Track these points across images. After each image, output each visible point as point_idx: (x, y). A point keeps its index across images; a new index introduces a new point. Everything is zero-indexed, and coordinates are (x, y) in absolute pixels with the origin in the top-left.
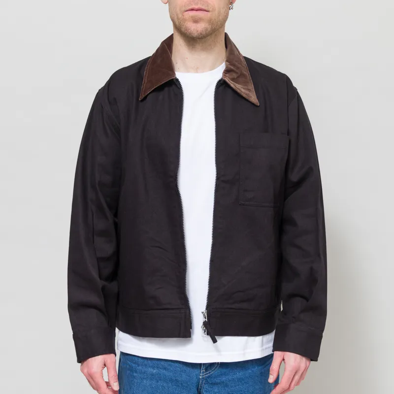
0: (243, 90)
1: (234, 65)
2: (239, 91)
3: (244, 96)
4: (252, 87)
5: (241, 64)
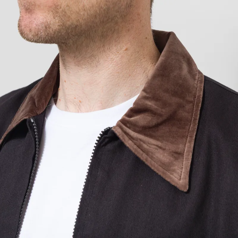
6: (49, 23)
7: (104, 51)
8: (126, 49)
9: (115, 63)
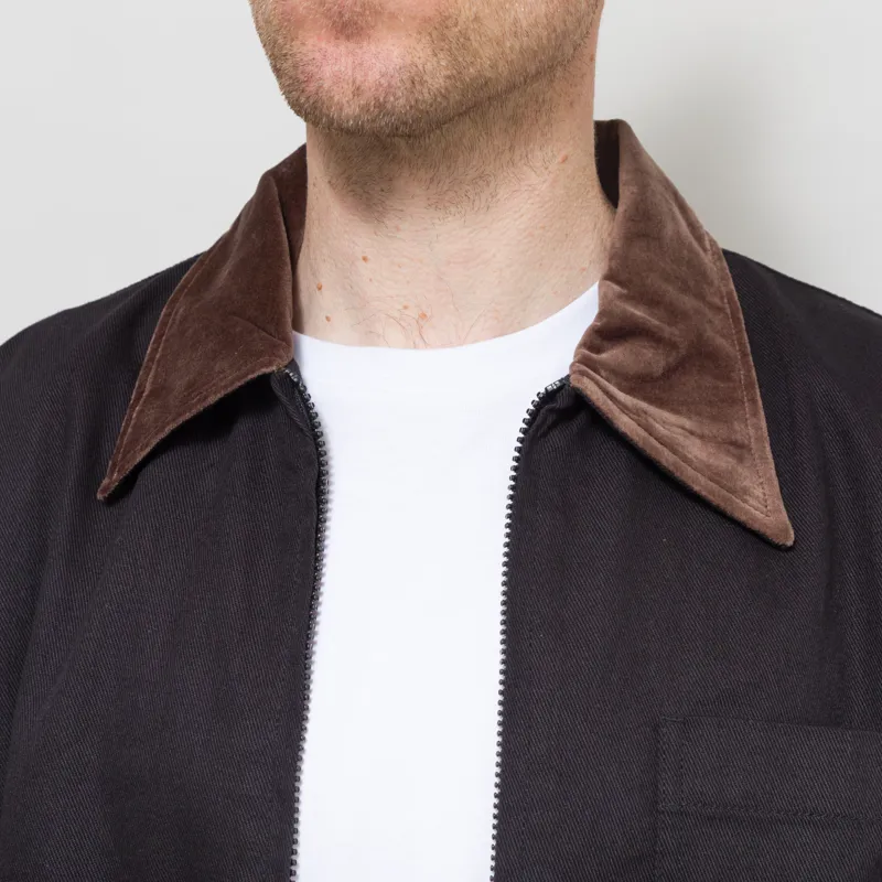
0: (696, 450)
1: (651, 300)
2: (666, 458)
3: (701, 484)
4: (754, 427)
5: (700, 296)
6: (421, 67)
7: (512, 162)
8: (565, 160)
9: (538, 199)
